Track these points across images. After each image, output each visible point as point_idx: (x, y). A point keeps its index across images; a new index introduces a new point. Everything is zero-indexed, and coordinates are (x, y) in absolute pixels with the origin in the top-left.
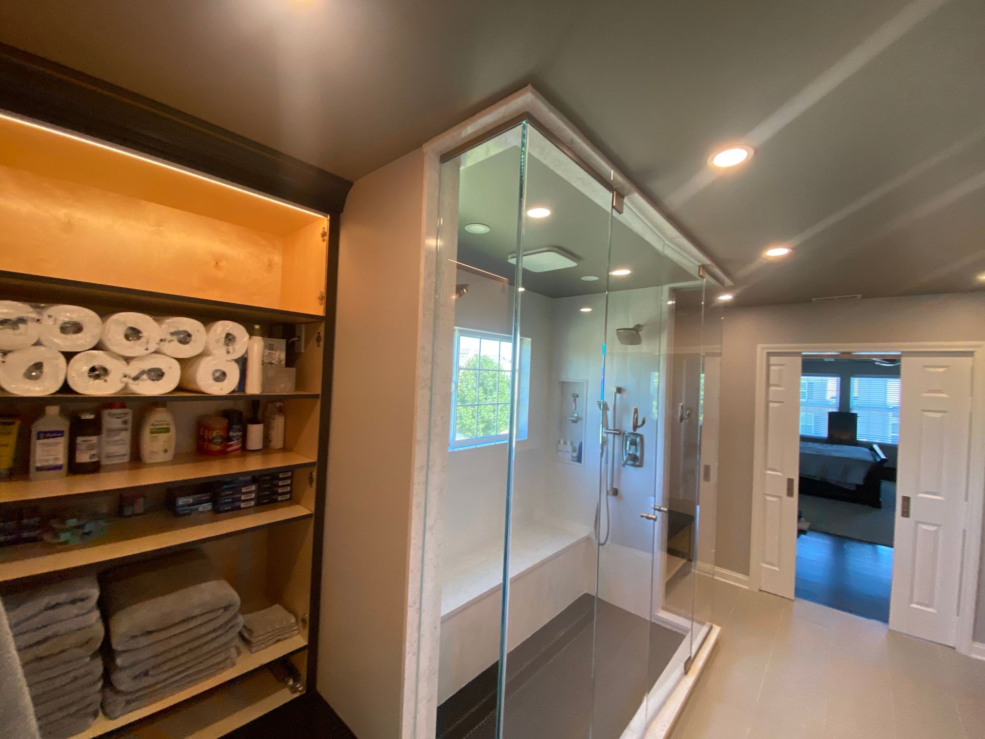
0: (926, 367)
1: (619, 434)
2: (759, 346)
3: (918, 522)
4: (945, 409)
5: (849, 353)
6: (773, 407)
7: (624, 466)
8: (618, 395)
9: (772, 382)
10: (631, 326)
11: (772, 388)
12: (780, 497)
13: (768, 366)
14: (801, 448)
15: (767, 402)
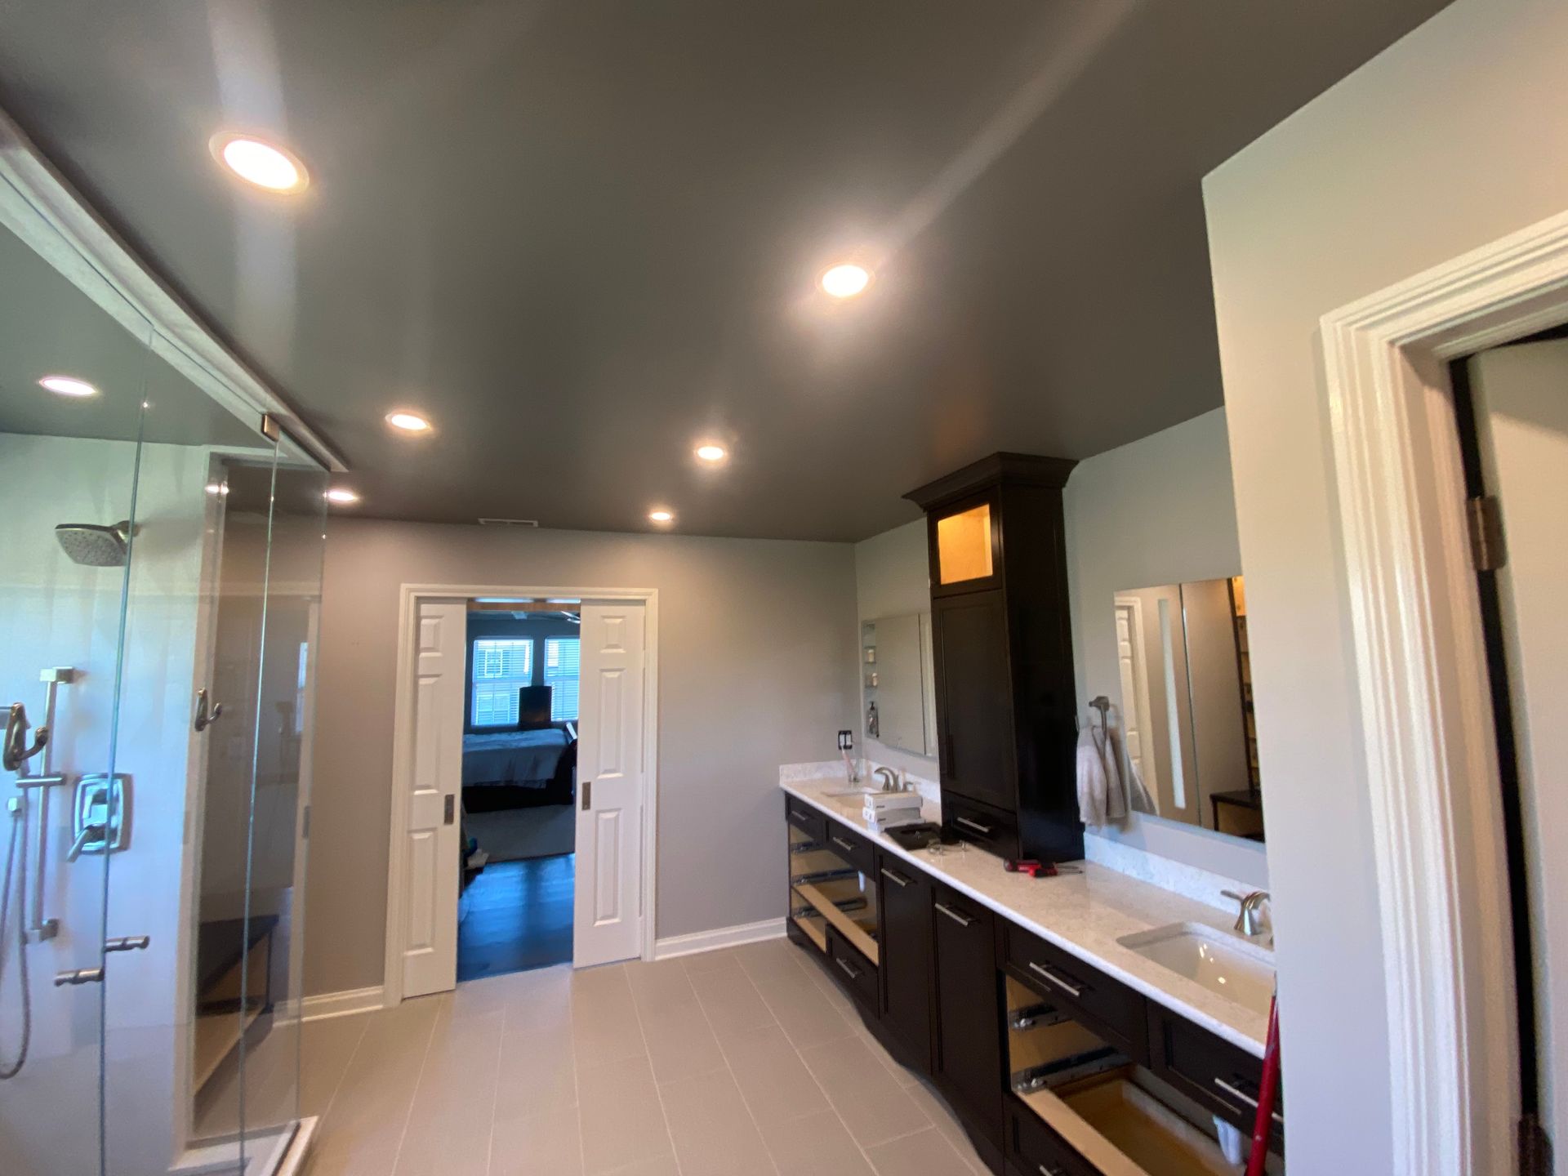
0: (604, 617)
1: (62, 783)
2: (404, 587)
3: (598, 812)
4: (621, 667)
5: (543, 601)
6: (426, 685)
7: (74, 858)
8: (63, 687)
9: (423, 645)
10: (107, 524)
11: (423, 655)
12: (433, 830)
13: (418, 619)
14: (464, 743)
15: (416, 677)
